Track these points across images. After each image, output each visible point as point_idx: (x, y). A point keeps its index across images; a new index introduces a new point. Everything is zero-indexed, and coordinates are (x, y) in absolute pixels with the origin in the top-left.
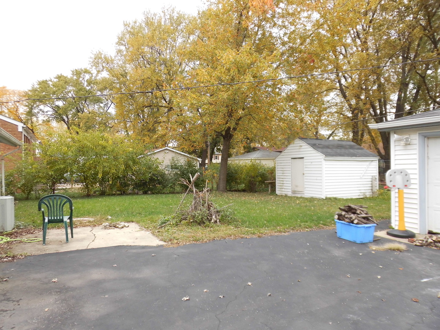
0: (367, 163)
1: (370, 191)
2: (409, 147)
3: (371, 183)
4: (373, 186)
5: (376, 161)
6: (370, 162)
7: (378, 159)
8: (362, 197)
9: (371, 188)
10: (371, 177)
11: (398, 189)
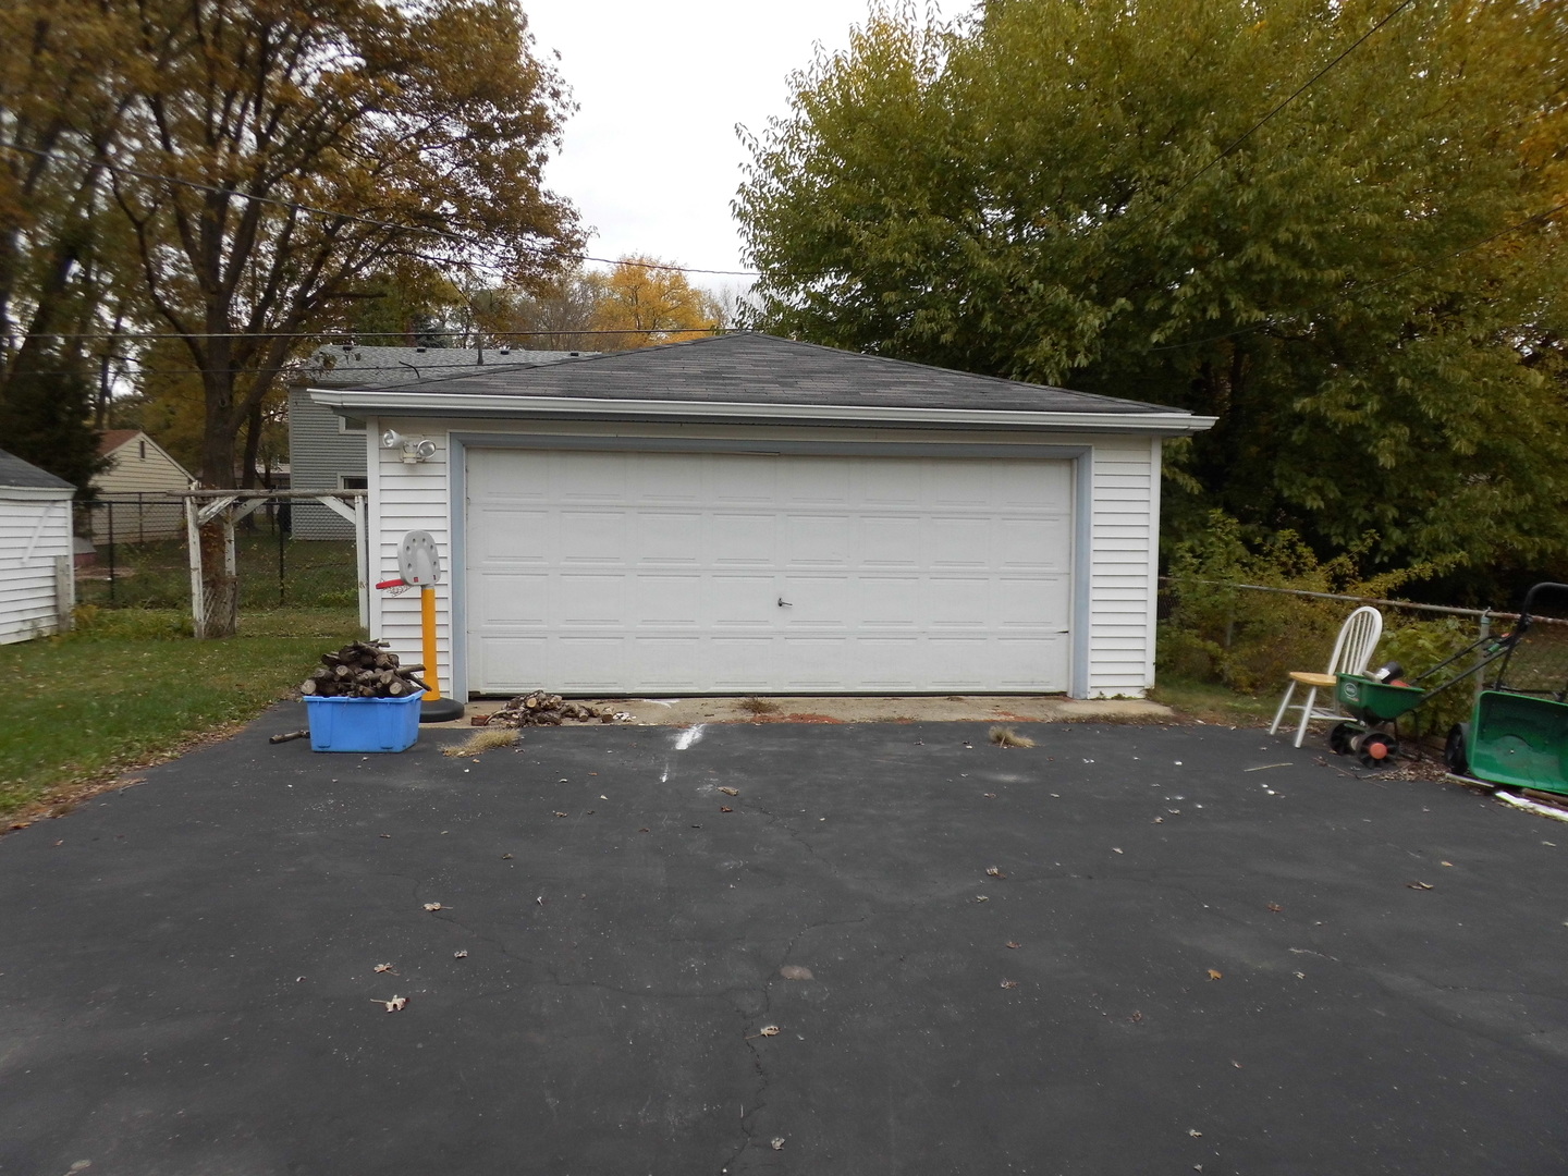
0: (39, 510)
1: (50, 613)
2: (423, 470)
3: (51, 584)
4: (60, 593)
5: (62, 504)
6: (47, 505)
7: (68, 496)
8: (27, 637)
9: (51, 603)
10: (51, 562)
11: (423, 586)
